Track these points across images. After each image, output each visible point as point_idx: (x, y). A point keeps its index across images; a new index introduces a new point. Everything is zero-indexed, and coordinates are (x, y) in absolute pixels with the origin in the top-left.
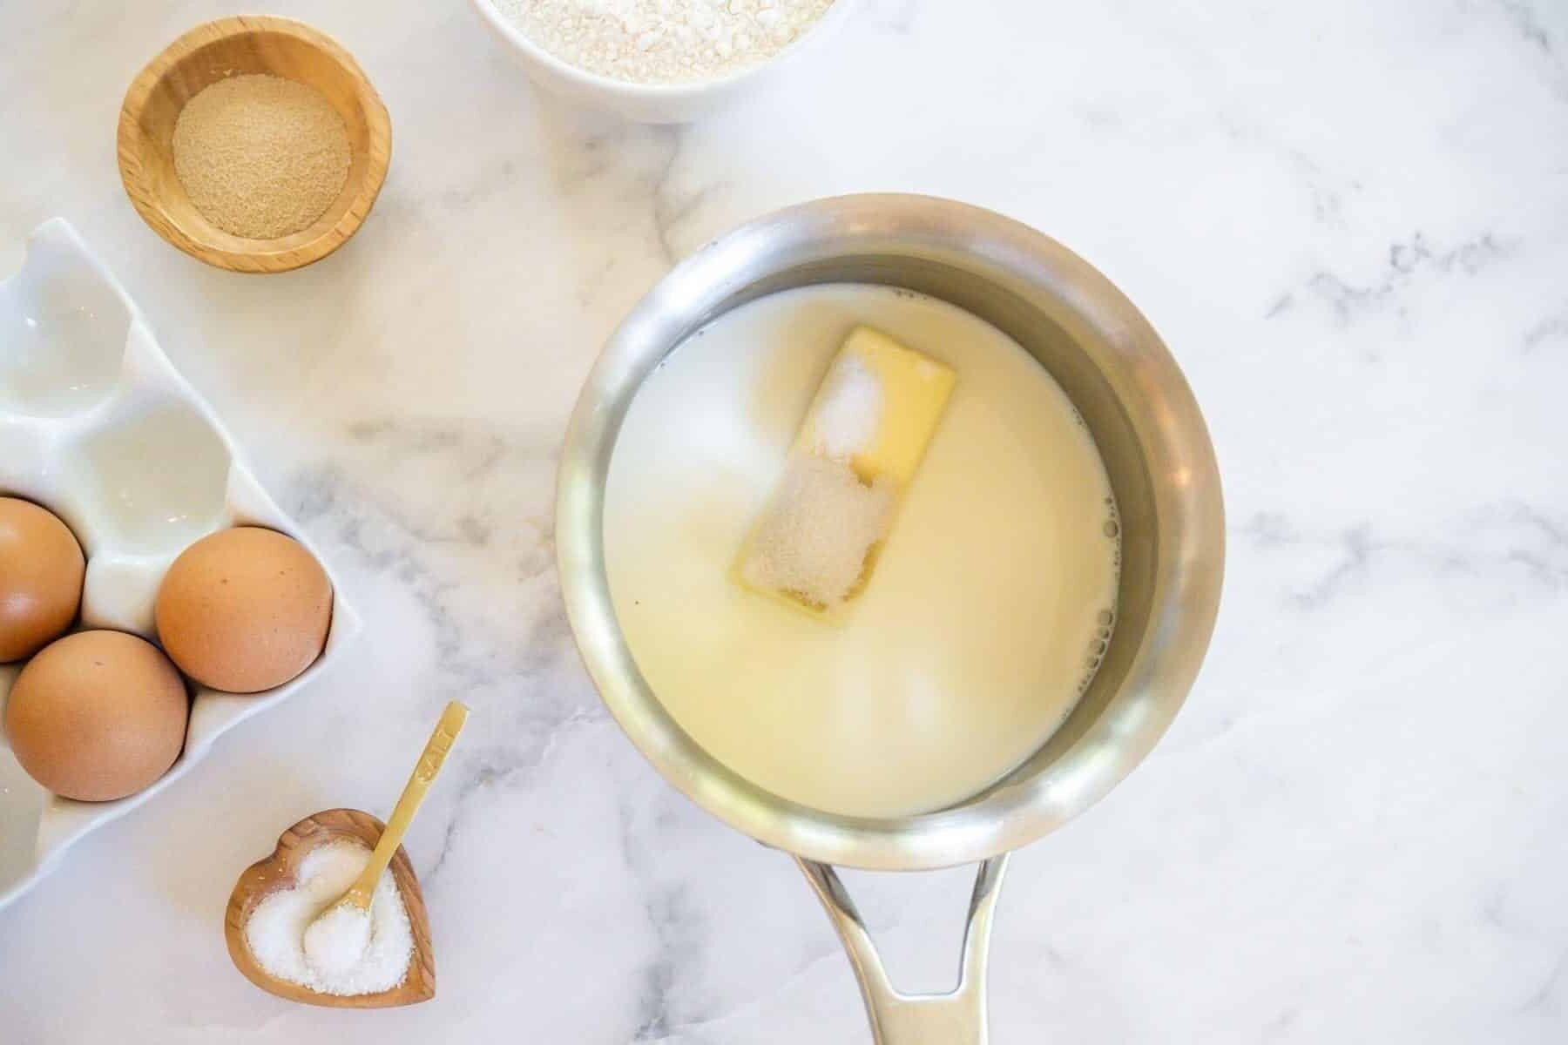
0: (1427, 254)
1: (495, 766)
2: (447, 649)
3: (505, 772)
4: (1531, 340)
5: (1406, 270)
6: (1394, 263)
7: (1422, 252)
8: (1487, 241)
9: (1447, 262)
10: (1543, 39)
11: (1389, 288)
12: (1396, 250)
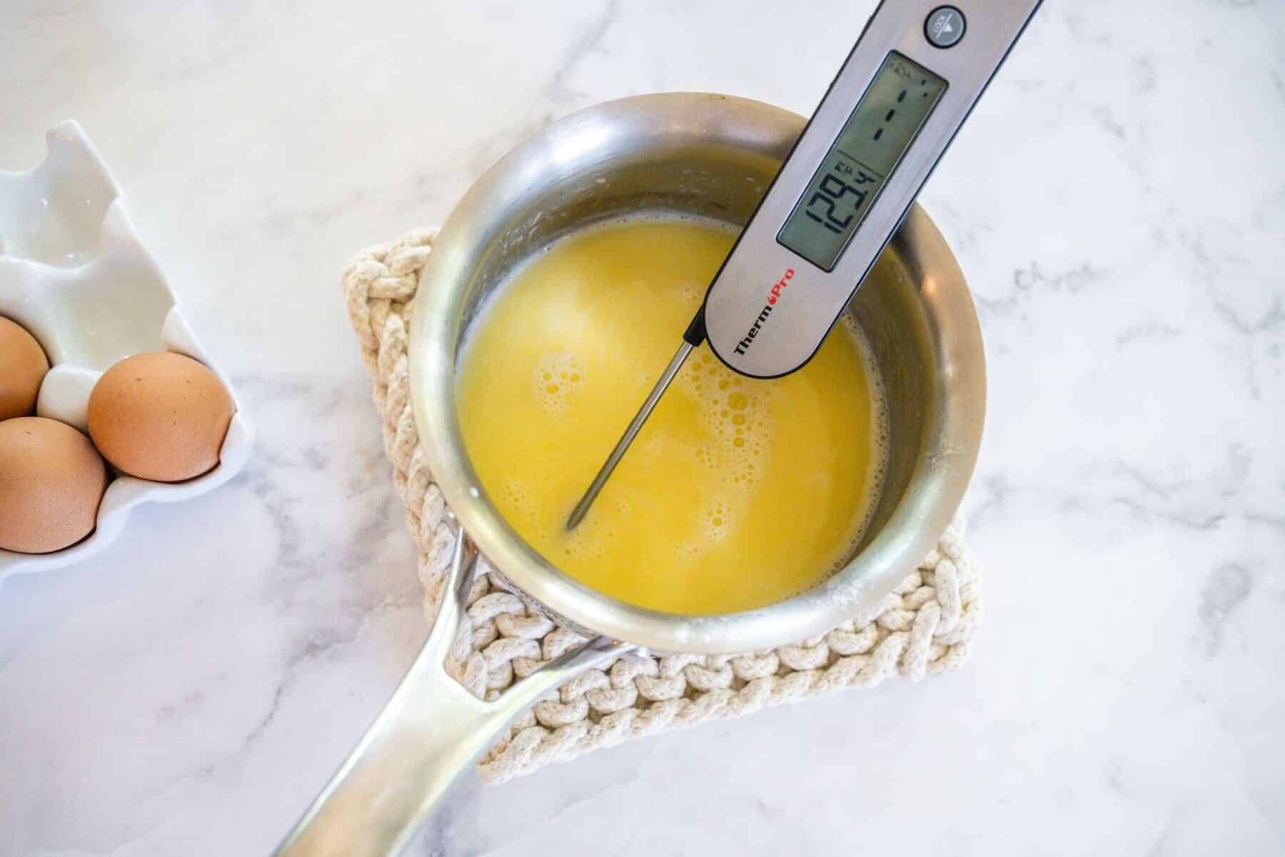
0: (1040, 277)
1: (319, 642)
2: (287, 549)
3: (326, 647)
4: (1122, 340)
5: (1026, 288)
6: (1017, 282)
7: (1037, 276)
8: (1086, 268)
9: (1057, 283)
10: (1120, 132)
11: (1013, 301)
12: (1018, 274)
